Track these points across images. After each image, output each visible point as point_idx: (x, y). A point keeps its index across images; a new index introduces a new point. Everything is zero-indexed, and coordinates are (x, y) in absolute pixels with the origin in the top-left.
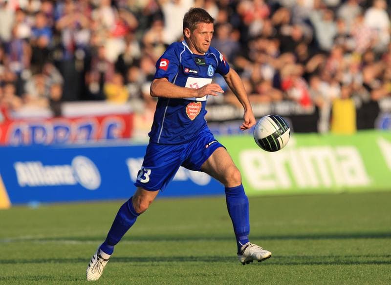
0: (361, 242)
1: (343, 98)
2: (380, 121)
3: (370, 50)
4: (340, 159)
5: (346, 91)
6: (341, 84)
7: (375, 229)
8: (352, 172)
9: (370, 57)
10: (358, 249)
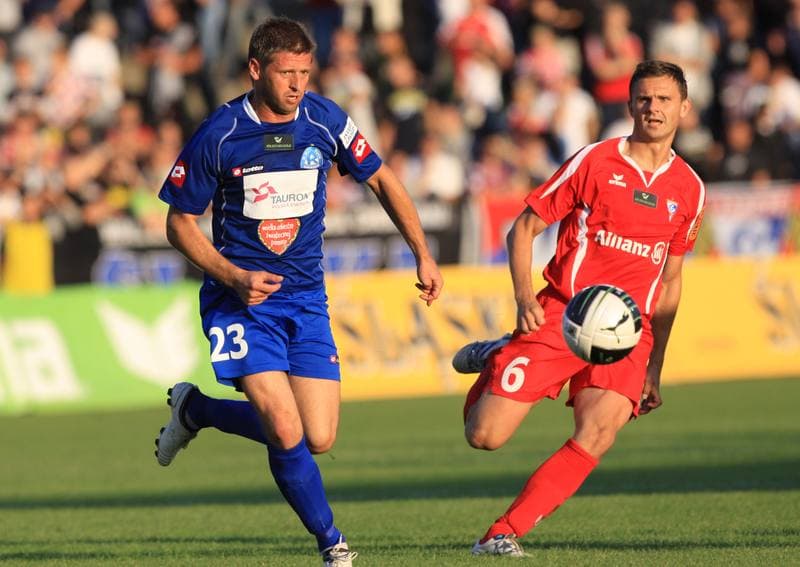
0: (65, 515)
1: (26, 220)
2: (102, 268)
3: (80, 122)
4: (19, 344)
5: (33, 207)
6: (22, 191)
7: (94, 488)
8: (47, 372)
9: (81, 136)
10: (59, 530)
